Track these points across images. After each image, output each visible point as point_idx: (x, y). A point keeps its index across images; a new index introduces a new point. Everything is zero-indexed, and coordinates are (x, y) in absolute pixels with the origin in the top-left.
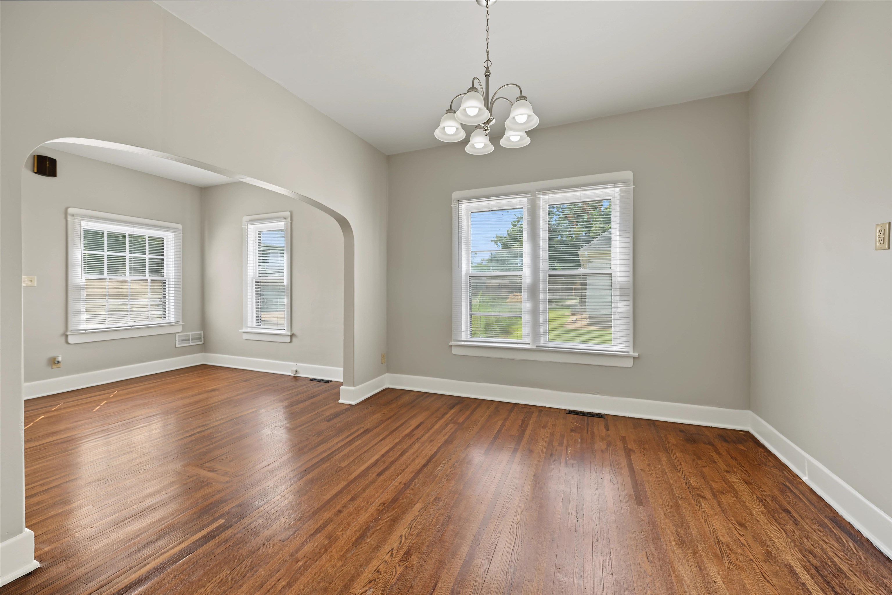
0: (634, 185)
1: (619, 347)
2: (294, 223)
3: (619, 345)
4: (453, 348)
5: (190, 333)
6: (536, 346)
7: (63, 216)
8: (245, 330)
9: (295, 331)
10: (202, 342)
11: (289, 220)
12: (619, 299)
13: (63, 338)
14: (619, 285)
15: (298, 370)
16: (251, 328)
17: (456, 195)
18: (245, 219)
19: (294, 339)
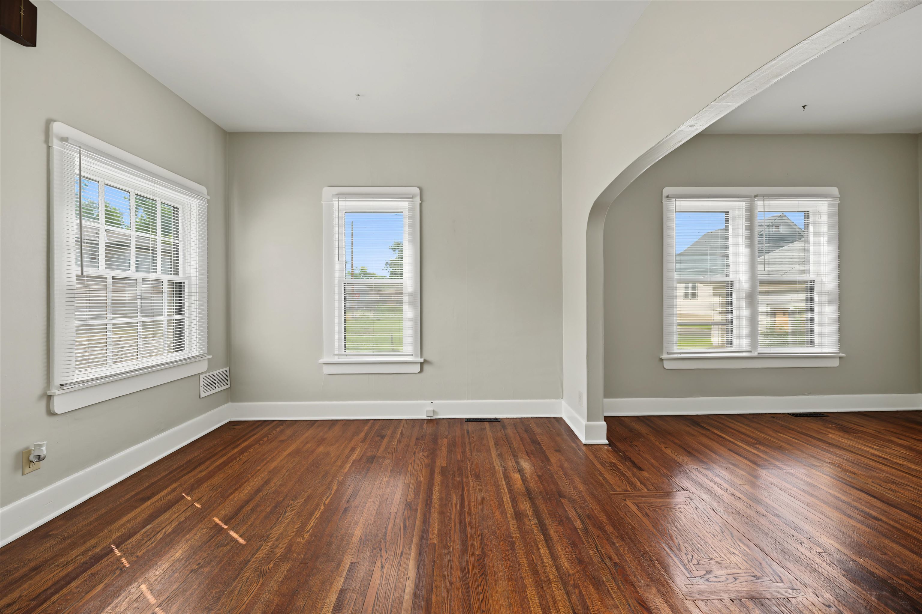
0: (839, 201)
1: (827, 349)
2: (424, 204)
3: (827, 347)
4: (665, 362)
5: (215, 372)
6: (758, 354)
7: (42, 138)
8: (325, 359)
9: (428, 356)
10: (228, 386)
11: (417, 200)
12: (827, 305)
13: (43, 403)
14: (826, 291)
15: (436, 410)
16: (337, 357)
17: (667, 191)
18: (328, 192)
19: (426, 367)
